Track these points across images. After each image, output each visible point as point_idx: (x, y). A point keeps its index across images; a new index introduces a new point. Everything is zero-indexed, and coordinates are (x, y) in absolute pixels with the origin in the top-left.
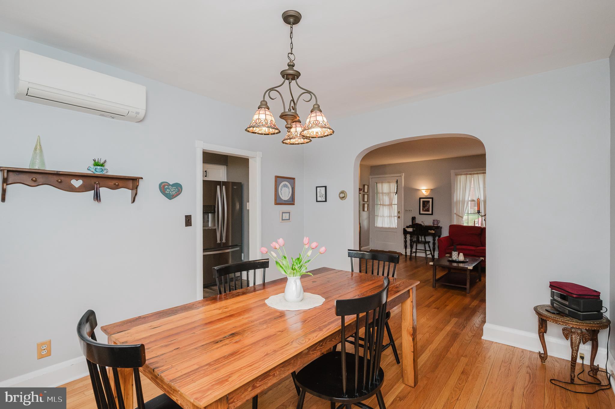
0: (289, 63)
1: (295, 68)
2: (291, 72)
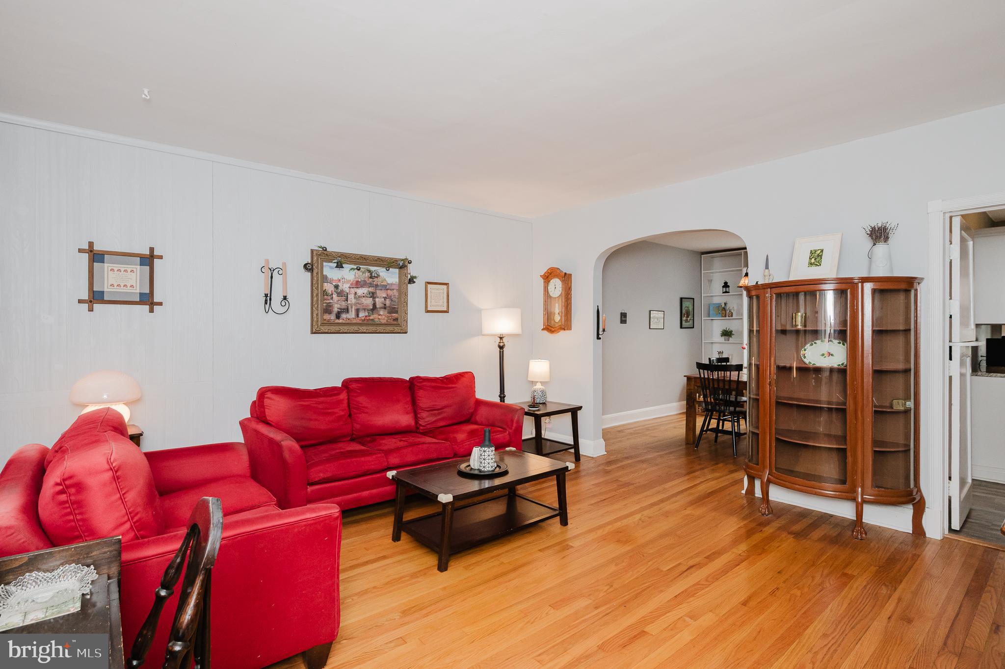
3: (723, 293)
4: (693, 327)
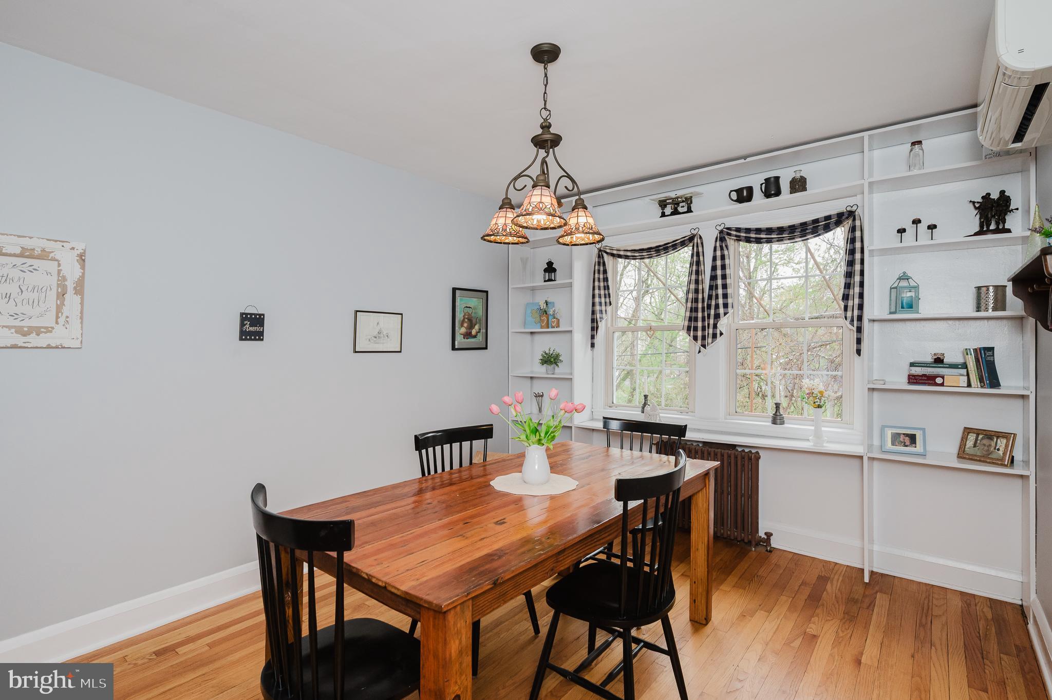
0: (544, 124)
1: (552, 130)
2: (547, 137)
3: (545, 281)
4: (486, 348)
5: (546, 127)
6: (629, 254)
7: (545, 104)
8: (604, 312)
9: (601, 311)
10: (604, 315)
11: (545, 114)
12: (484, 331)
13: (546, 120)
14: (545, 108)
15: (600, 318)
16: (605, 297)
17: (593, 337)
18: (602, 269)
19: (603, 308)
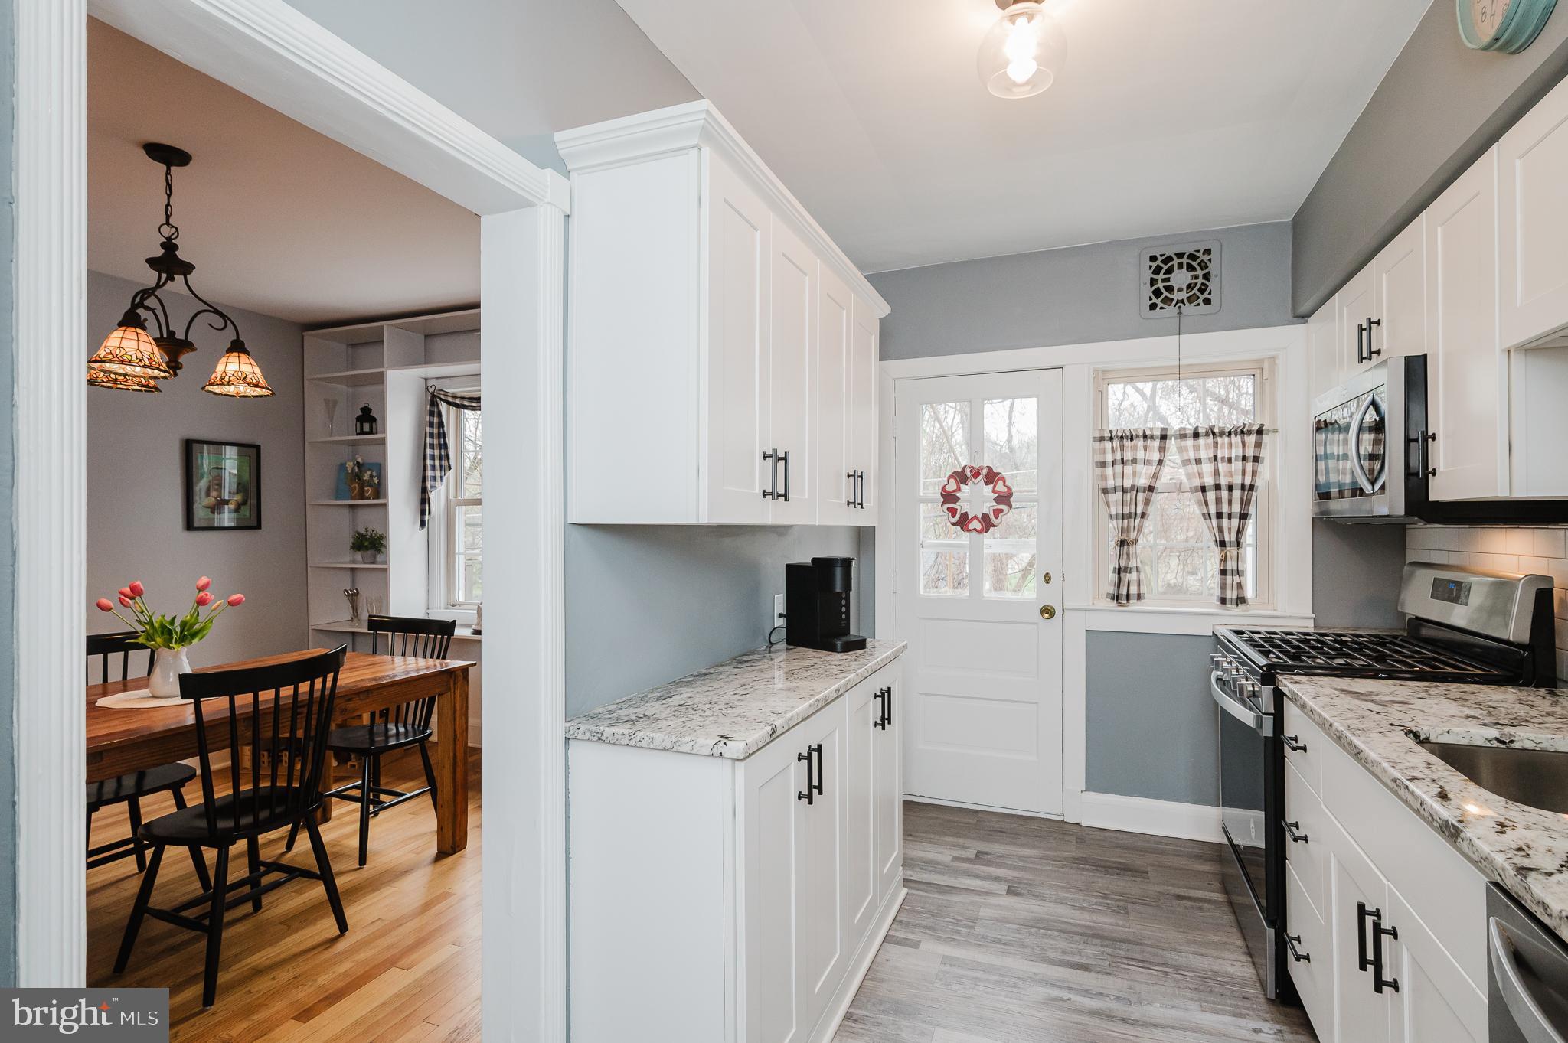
5: (169, 246)
6: (466, 403)
7: (168, 217)
8: (438, 479)
9: (434, 478)
10: (438, 483)
11: (167, 231)
12: (254, 502)
13: (169, 239)
14: (168, 223)
15: (431, 487)
16: (441, 459)
17: (423, 513)
18: (436, 420)
19: (438, 473)
